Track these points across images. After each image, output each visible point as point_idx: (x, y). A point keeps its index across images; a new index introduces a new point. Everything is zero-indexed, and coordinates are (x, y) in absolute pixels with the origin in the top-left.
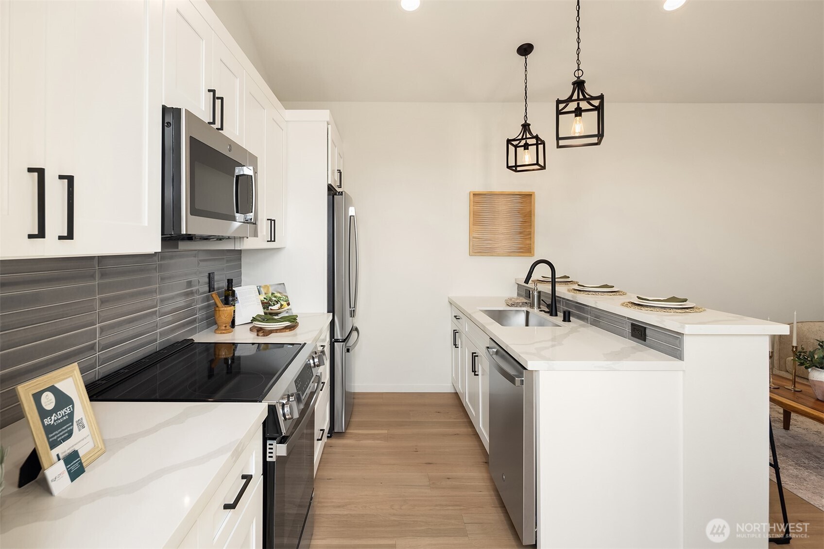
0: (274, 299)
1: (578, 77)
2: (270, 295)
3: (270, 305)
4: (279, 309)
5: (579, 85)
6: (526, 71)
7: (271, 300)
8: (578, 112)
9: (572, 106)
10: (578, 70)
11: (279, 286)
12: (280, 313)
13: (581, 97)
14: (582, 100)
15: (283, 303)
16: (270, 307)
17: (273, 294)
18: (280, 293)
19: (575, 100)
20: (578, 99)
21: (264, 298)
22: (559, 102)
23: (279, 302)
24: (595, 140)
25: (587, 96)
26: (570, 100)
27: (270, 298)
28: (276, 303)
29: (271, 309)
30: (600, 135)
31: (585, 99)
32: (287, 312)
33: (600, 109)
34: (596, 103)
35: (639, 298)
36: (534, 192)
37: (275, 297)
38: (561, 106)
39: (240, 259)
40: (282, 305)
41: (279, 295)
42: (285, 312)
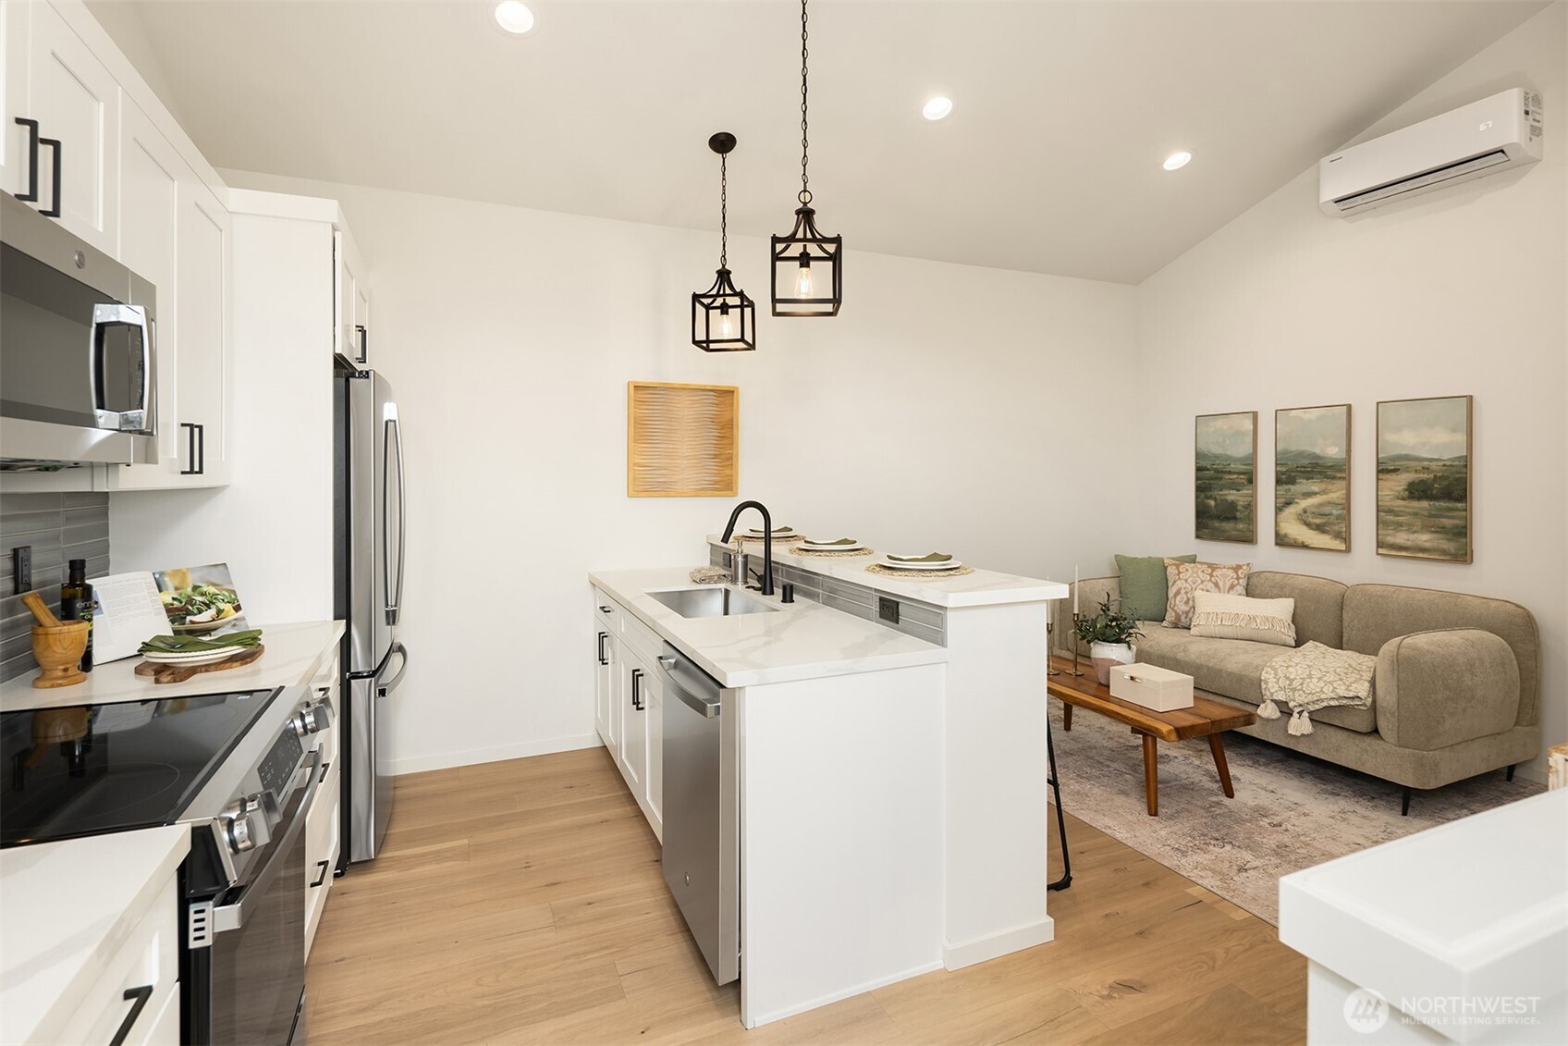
0: (200, 599)
1: (805, 204)
2: (189, 590)
3: (190, 613)
4: (213, 620)
5: (806, 215)
6: (724, 179)
7: (190, 601)
8: (805, 260)
9: (796, 249)
10: (805, 191)
11: (214, 570)
12: (215, 630)
13: (809, 236)
14: (809, 241)
15: (222, 606)
16: (189, 618)
17: (195, 588)
18: (214, 585)
19: (799, 240)
20: (805, 239)
21: (174, 599)
22: (775, 240)
23: (212, 606)
24: (829, 308)
25: (818, 236)
26: (792, 239)
27: (189, 597)
28: (204, 608)
29: (192, 622)
30: (836, 300)
31: (814, 240)
32: (234, 625)
33: (835, 259)
34: (831, 248)
35: (890, 557)
36: (737, 388)
37: (203, 594)
38: (779, 247)
39: (105, 514)
40: (220, 612)
41: (212, 590)
42: (229, 626)
